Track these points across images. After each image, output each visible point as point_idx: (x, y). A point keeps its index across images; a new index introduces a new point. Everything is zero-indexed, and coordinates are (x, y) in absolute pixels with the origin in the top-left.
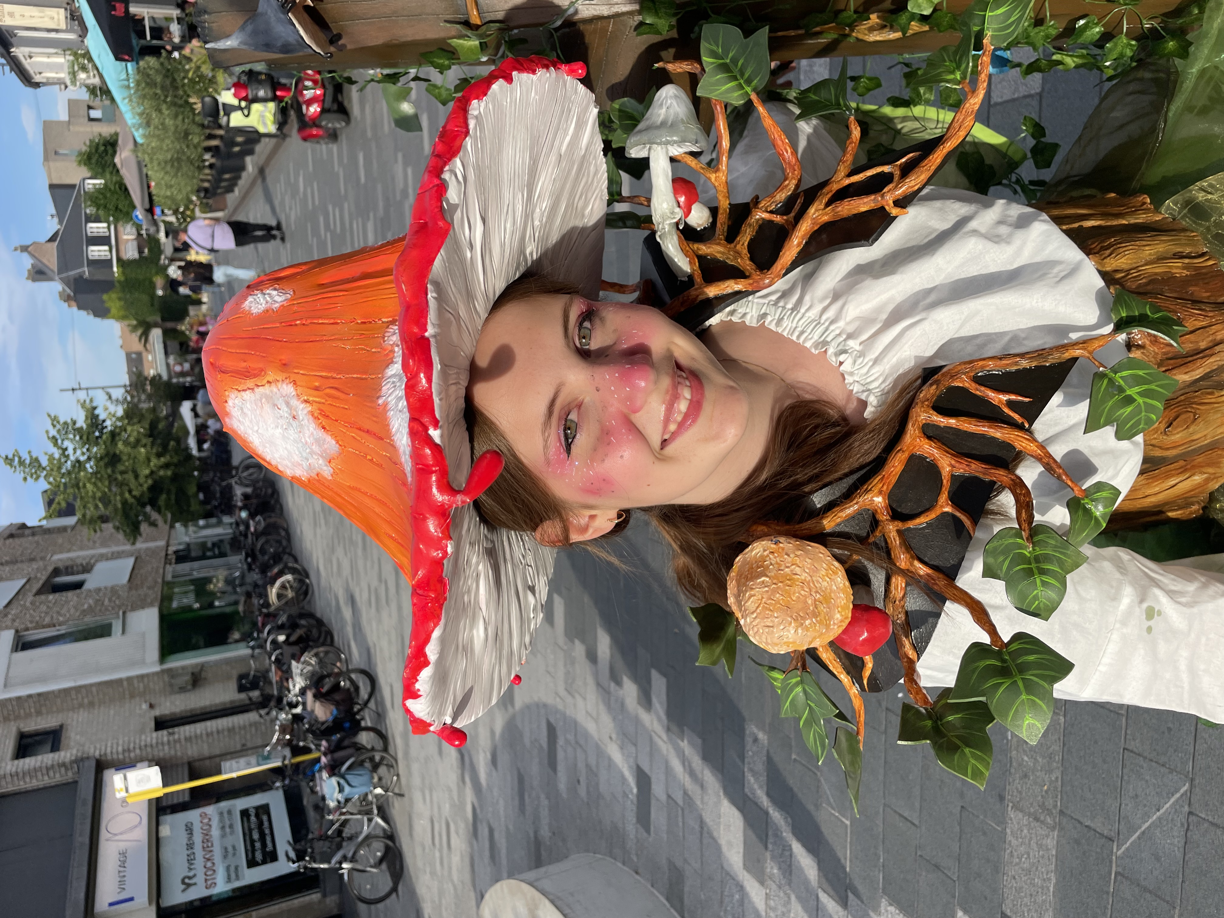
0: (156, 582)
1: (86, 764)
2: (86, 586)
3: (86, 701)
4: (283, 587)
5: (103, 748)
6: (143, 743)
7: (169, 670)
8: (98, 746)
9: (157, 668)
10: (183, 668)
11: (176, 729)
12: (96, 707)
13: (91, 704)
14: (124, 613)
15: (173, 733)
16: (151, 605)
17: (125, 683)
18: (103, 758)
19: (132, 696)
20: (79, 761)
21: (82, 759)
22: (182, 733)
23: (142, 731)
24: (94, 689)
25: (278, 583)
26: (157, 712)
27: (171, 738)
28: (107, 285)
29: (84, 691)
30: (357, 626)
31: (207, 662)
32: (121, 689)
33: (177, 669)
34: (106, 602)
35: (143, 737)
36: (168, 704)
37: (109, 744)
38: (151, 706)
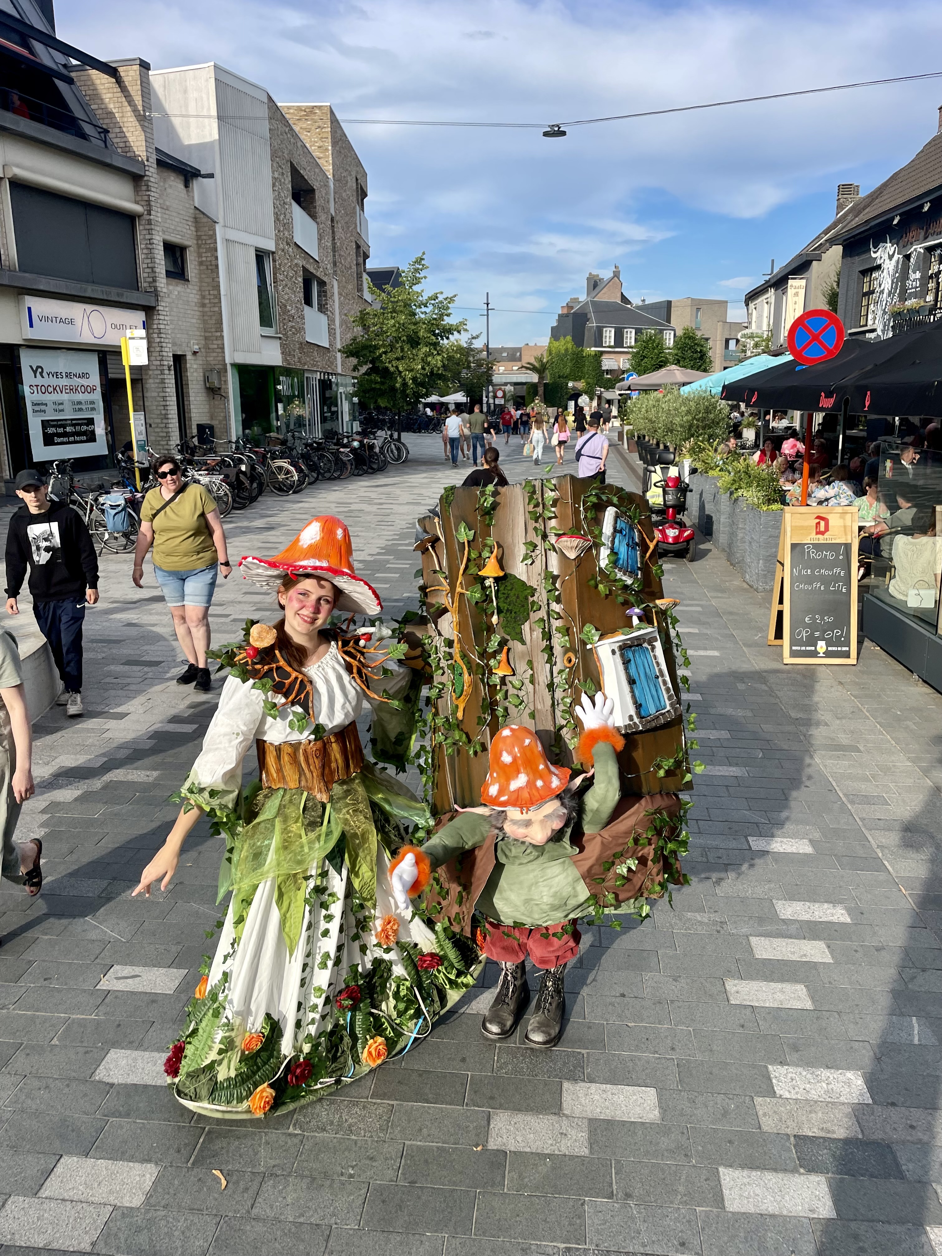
0: (305, 364)
1: (153, 299)
2: (306, 308)
3: (207, 301)
4: (288, 472)
5: (165, 313)
6: (164, 345)
7: (226, 371)
8: (167, 309)
9: (228, 361)
10: (226, 382)
11: (173, 372)
12: (201, 309)
13: (203, 305)
14: (280, 338)
15: (169, 370)
16: (285, 360)
17: (219, 334)
18: (156, 313)
19: (206, 338)
20: (156, 293)
21: (157, 296)
22: (169, 377)
23: (174, 344)
24: (216, 309)
25: (292, 469)
26: (189, 357)
27: (166, 368)
28: (579, 340)
29: (216, 301)
30: (247, 531)
31: (228, 401)
32: (213, 330)
33: (226, 376)
34: (290, 324)
35: (169, 345)
36: (195, 366)
37: (166, 318)
38: (195, 353)
